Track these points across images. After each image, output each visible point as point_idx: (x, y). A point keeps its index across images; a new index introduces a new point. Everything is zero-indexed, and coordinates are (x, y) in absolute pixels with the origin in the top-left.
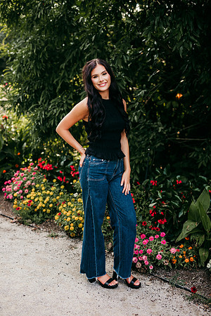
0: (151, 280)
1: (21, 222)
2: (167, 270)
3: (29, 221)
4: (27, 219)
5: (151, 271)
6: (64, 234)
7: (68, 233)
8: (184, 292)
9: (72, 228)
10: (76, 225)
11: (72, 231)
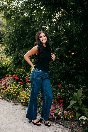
4: (6, 97)
6: (21, 104)
9: (24, 101)
10: (26, 100)
11: (24, 103)
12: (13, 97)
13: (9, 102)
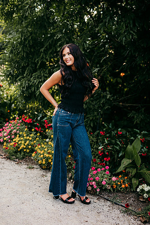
0: (98, 199)
1: (9, 158)
2: (109, 193)
3: (14, 157)
4: (13, 156)
5: (98, 193)
6: (38, 167)
7: (41, 165)
8: (121, 207)
9: (44, 162)
10: (47, 160)
11: (44, 165)
12: (24, 155)
13: (18, 163)
